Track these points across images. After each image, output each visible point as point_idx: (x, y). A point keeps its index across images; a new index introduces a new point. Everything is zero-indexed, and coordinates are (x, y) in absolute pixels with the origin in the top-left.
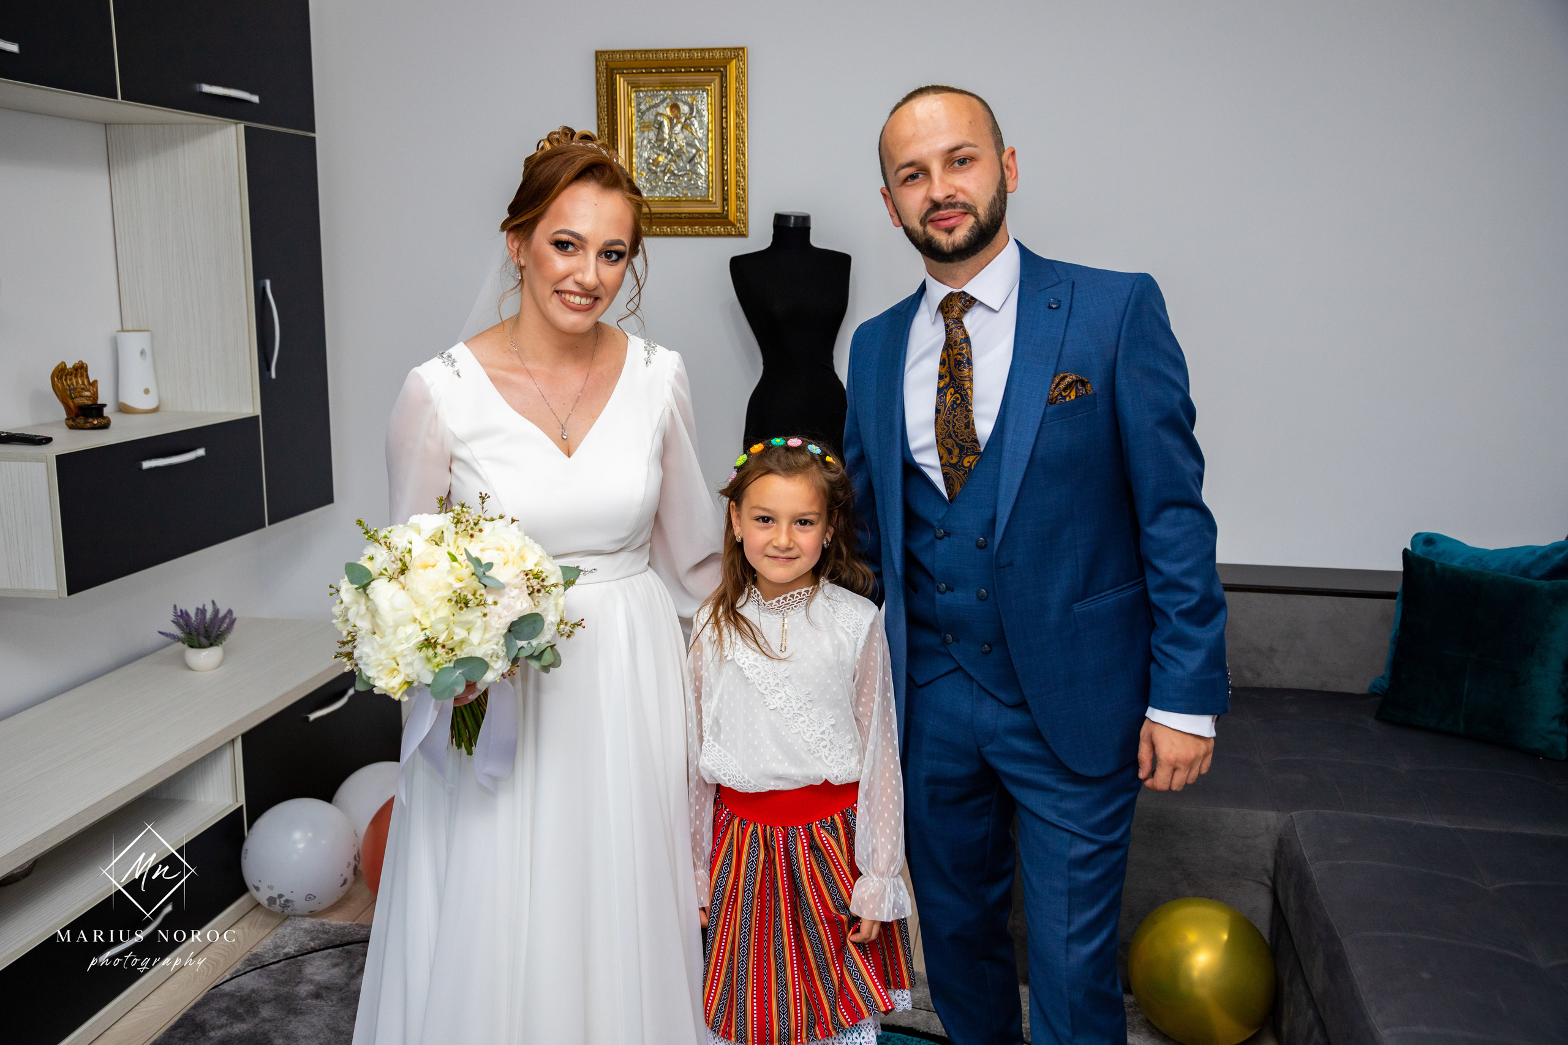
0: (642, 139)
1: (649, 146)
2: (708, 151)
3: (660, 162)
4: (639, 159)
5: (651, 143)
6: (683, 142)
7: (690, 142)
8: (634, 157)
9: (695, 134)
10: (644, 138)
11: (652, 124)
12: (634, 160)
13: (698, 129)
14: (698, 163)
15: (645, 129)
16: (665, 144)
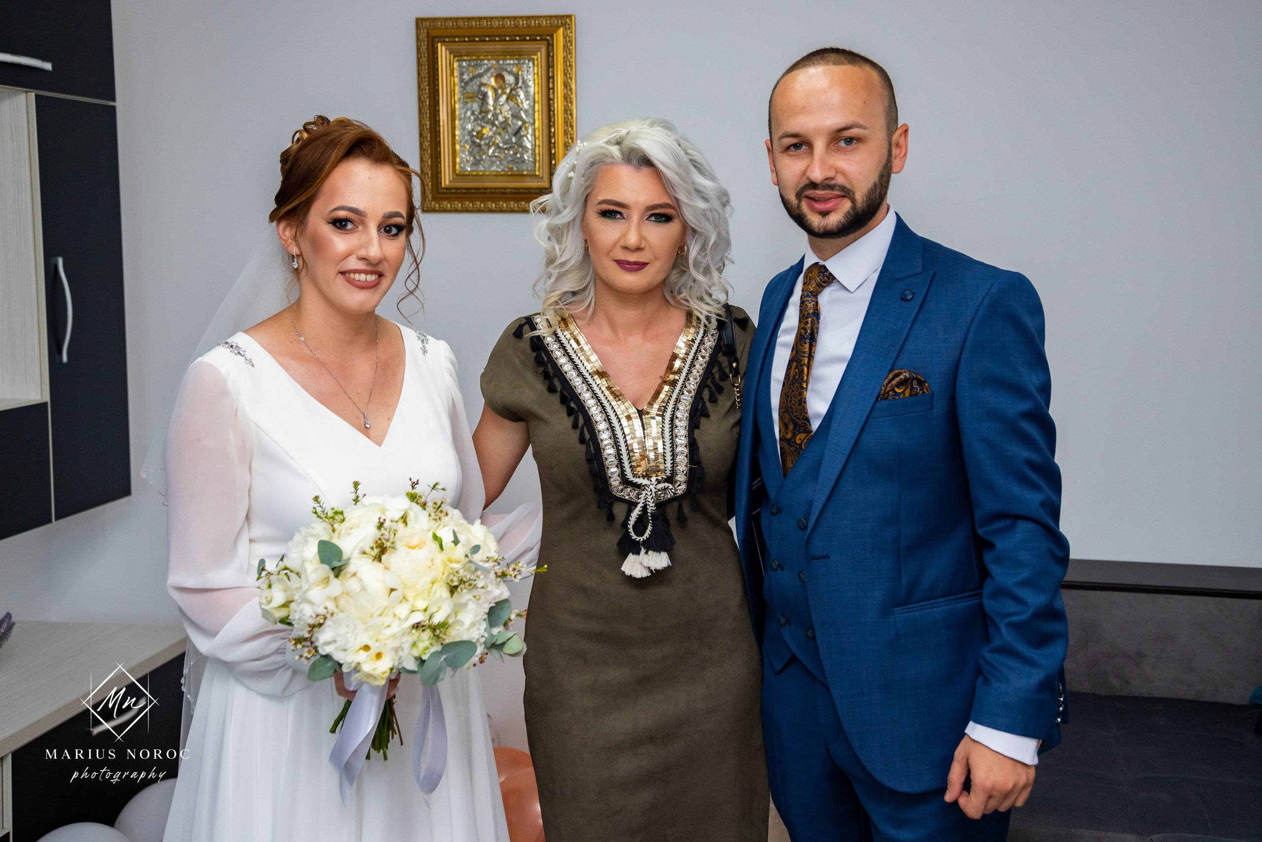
0: (465, 110)
1: (472, 118)
2: (534, 123)
3: (484, 134)
4: (462, 131)
5: (475, 114)
6: (508, 114)
7: (516, 114)
8: (457, 129)
9: (520, 105)
10: (467, 110)
11: (476, 95)
12: (457, 133)
13: (524, 100)
14: (524, 136)
15: (468, 100)
16: (490, 116)
